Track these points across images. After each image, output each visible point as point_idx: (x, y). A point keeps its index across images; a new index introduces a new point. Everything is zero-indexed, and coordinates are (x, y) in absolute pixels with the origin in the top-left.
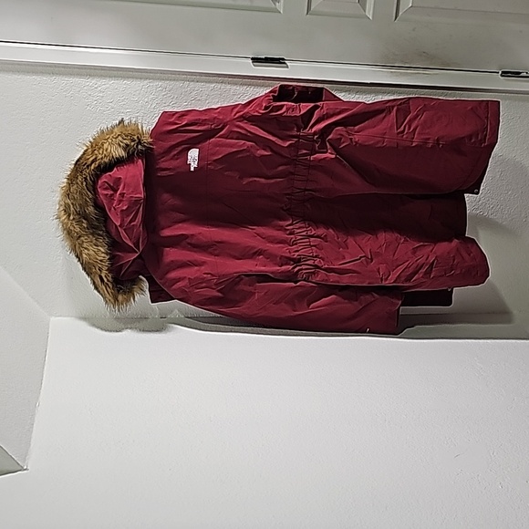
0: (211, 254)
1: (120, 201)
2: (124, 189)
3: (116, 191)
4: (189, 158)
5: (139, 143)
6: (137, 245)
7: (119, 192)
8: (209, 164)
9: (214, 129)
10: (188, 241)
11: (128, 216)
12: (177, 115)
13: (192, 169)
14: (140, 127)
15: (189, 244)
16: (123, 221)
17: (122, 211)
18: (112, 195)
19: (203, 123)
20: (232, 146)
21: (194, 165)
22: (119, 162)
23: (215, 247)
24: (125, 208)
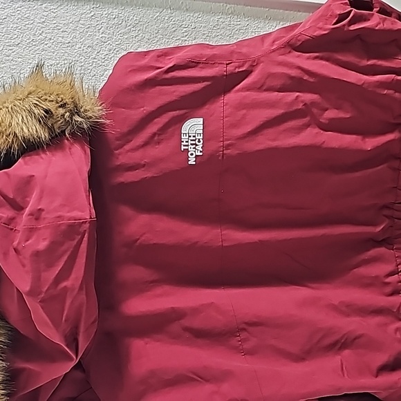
0: (237, 350)
1: (31, 231)
2: (40, 198)
3: (19, 208)
4: (184, 138)
5: (76, 110)
6: (73, 341)
7: (27, 210)
8: (228, 147)
9: (232, 74)
10: (186, 322)
11: (50, 265)
12: (152, 54)
13: (192, 161)
14: (77, 84)
15: (187, 329)
16: (37, 280)
17: (37, 254)
18: (13, 219)
19: (210, 61)
20: (271, 105)
21: (194, 154)
22: (31, 147)
23: (244, 335)
24: (42, 245)
